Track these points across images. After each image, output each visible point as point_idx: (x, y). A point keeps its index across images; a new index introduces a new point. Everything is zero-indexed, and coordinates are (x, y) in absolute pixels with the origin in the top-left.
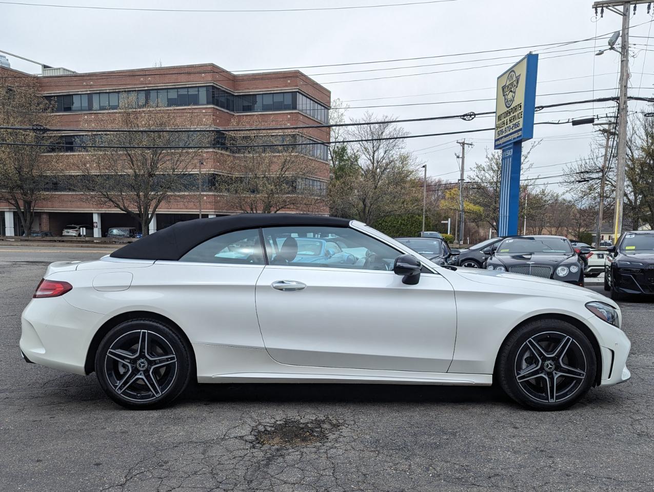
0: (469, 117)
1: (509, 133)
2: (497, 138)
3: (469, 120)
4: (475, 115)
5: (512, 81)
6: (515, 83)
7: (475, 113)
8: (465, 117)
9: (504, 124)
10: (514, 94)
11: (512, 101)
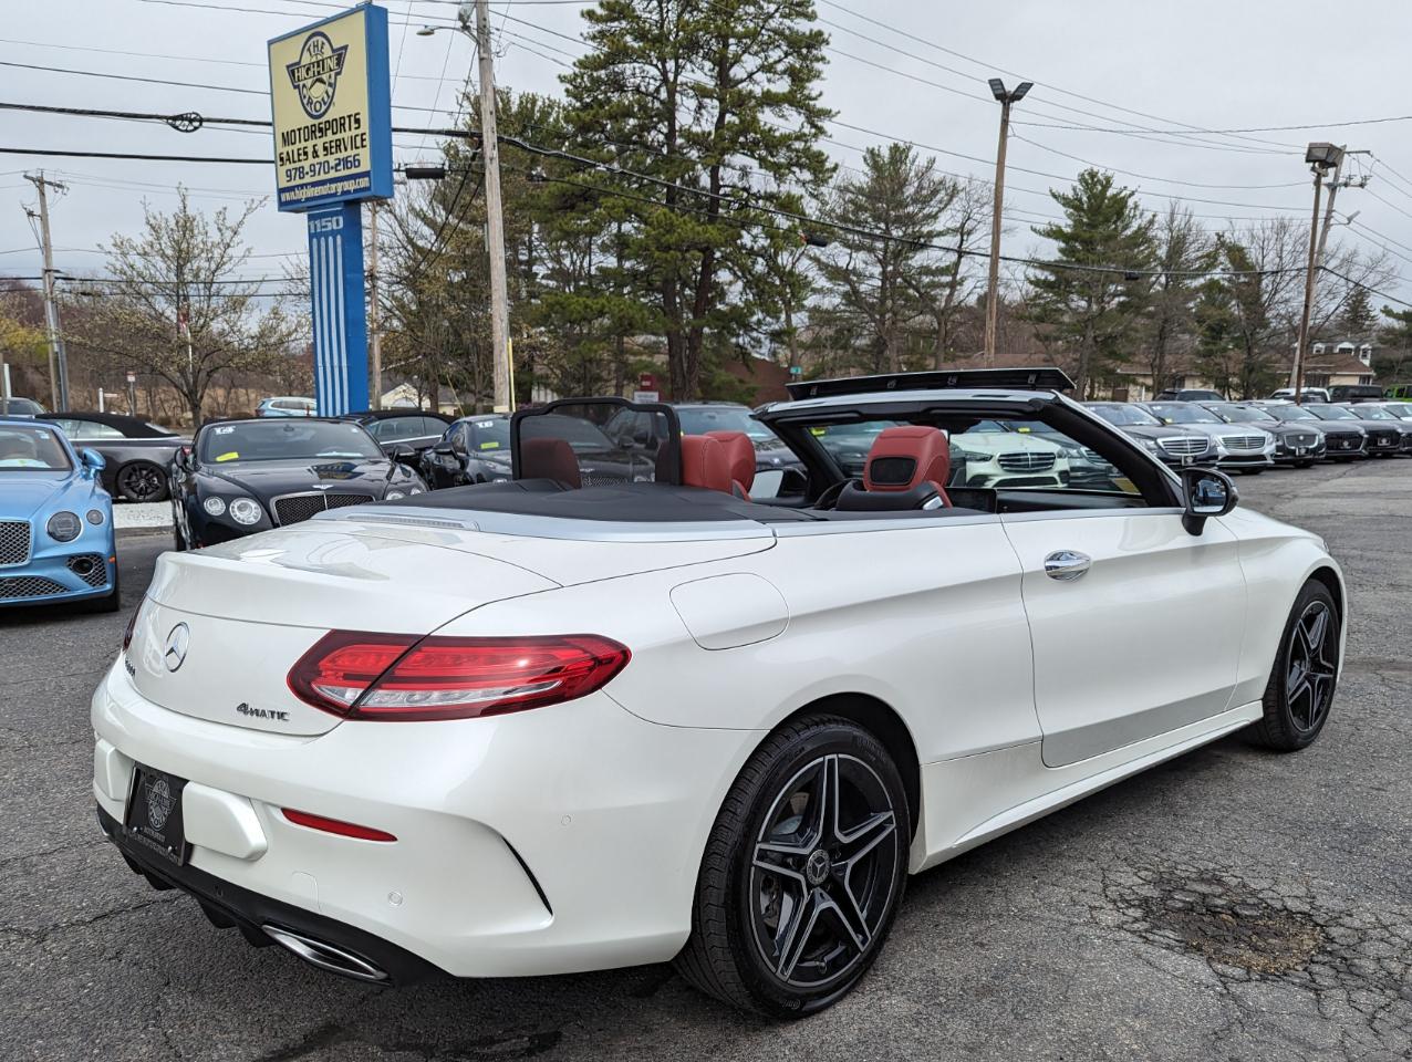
0: (187, 123)
1: (323, 177)
2: (284, 184)
3: (187, 131)
4: (201, 121)
5: (320, 58)
6: (332, 63)
7: (203, 116)
8: (178, 123)
9: (306, 154)
10: (330, 91)
11: (329, 102)
